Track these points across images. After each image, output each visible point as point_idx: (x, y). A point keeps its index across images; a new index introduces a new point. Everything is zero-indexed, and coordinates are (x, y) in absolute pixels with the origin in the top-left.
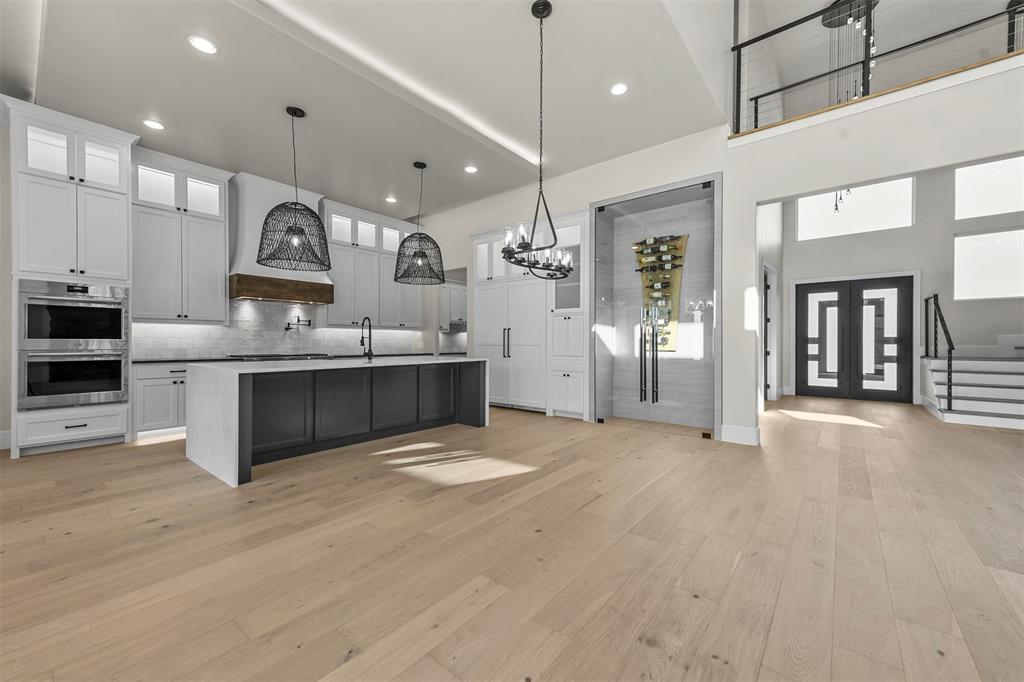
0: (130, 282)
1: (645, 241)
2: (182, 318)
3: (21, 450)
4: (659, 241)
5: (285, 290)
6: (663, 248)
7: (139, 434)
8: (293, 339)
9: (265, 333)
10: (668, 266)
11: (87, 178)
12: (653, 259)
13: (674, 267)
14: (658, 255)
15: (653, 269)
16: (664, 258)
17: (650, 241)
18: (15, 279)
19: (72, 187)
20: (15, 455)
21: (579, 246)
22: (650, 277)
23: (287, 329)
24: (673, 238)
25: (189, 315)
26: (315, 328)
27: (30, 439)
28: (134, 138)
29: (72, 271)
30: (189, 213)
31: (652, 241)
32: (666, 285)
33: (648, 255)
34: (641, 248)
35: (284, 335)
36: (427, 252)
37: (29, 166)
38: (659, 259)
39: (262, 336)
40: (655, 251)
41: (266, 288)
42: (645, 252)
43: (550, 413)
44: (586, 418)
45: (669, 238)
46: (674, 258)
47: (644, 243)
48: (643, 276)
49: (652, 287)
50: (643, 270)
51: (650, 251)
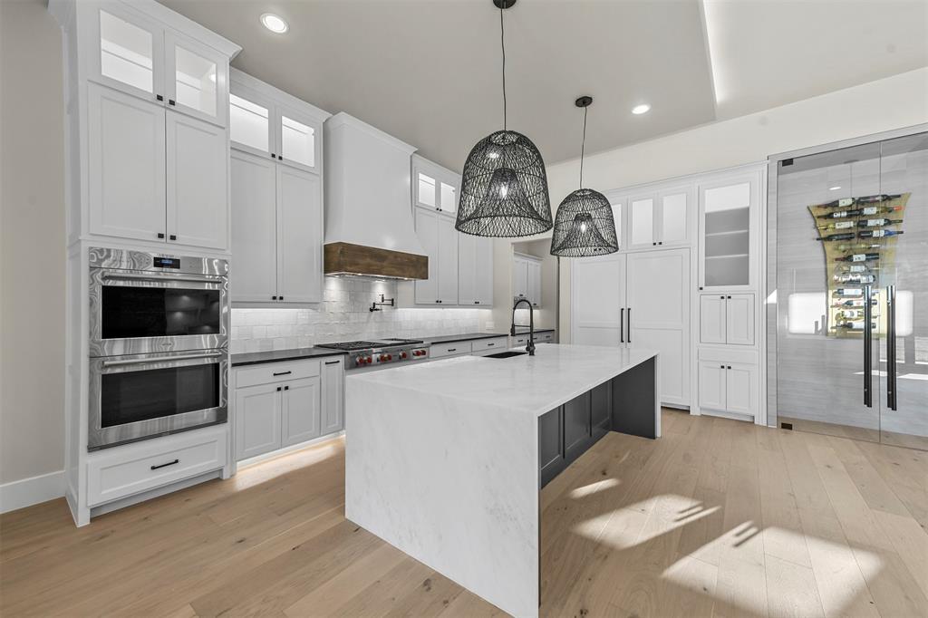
0: (229, 252)
1: (838, 201)
2: (277, 300)
3: (91, 510)
4: (861, 202)
5: (385, 264)
6: (871, 211)
7: (238, 463)
8: (376, 322)
9: (352, 316)
10: (879, 233)
11: (177, 101)
12: (849, 224)
13: (889, 234)
14: (858, 219)
15: (847, 236)
16: (871, 223)
17: (846, 203)
18: (84, 246)
19: (158, 110)
20: (83, 519)
21: (748, 209)
22: (842, 247)
23: (371, 310)
24: (887, 198)
25: (285, 297)
26: (396, 308)
27: (104, 492)
28: (233, 49)
29: (161, 236)
30: (283, 161)
31: (850, 202)
32: (873, 256)
33: (841, 219)
34: (828, 211)
35: (369, 316)
36: (593, 213)
37: (103, 73)
38: (862, 224)
39: (348, 319)
40: (856, 215)
41: (368, 260)
42: (838, 215)
43: (695, 411)
44: (761, 420)
45: (879, 198)
46: (889, 222)
47: (835, 204)
48: (829, 246)
49: (848, 259)
50: (829, 238)
51: (845, 214)
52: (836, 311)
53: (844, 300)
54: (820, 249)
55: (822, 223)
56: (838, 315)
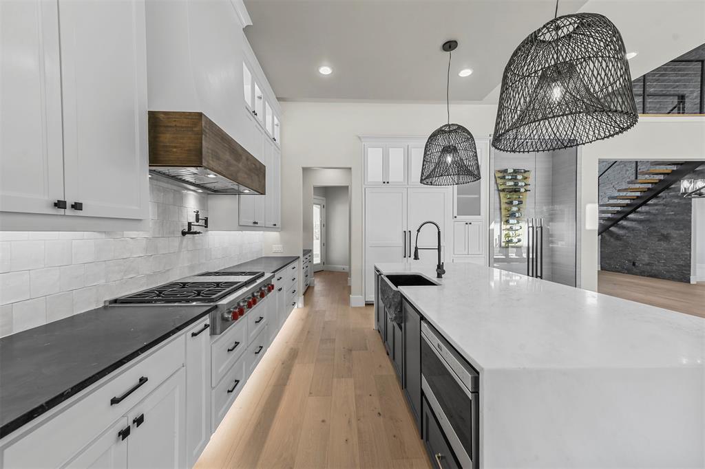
1: (507, 170)
4: (516, 171)
6: (520, 177)
10: (522, 190)
12: (511, 183)
13: (526, 191)
14: (515, 181)
15: (510, 190)
16: (520, 184)
17: (510, 171)
23: (184, 233)
24: (525, 171)
31: (512, 171)
32: (520, 202)
33: (508, 180)
34: (503, 174)
38: (516, 184)
40: (514, 179)
42: (507, 177)
45: (522, 171)
46: (526, 185)
47: (505, 171)
48: (502, 194)
49: (511, 203)
50: (503, 190)
51: (510, 177)
52: (504, 233)
53: (508, 227)
54: (497, 196)
55: (499, 181)
56: (506, 235)
